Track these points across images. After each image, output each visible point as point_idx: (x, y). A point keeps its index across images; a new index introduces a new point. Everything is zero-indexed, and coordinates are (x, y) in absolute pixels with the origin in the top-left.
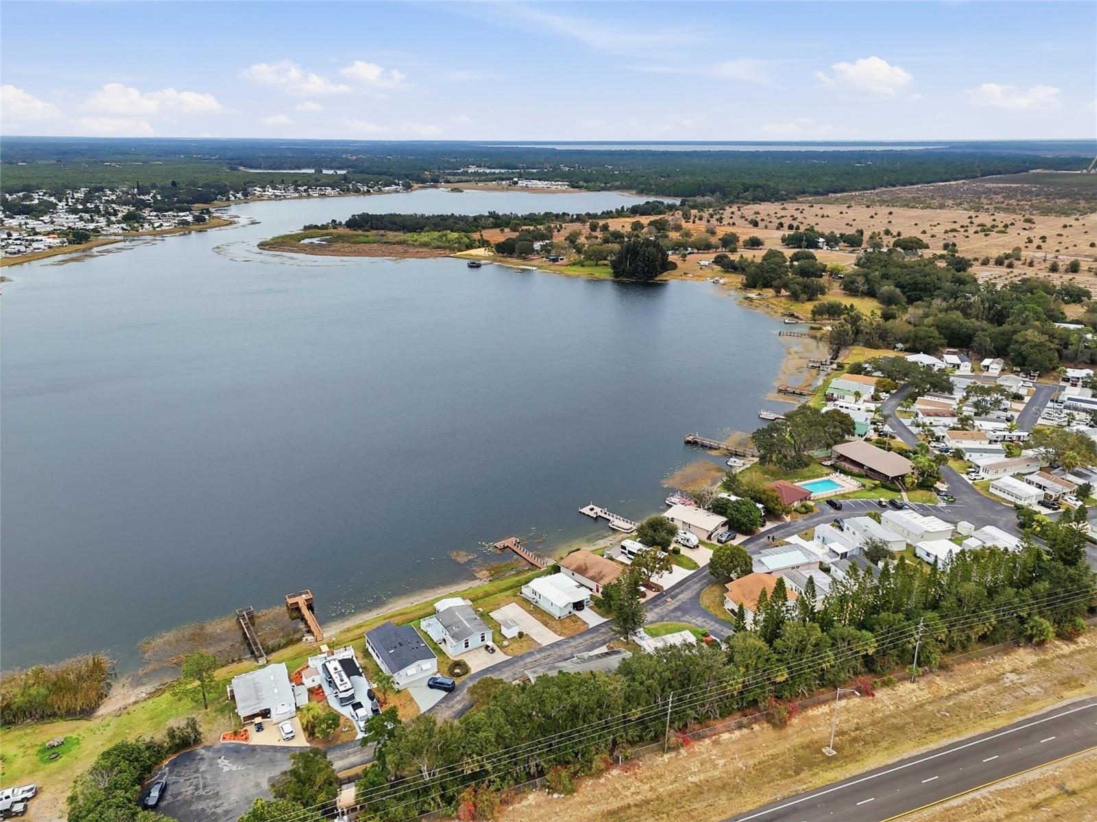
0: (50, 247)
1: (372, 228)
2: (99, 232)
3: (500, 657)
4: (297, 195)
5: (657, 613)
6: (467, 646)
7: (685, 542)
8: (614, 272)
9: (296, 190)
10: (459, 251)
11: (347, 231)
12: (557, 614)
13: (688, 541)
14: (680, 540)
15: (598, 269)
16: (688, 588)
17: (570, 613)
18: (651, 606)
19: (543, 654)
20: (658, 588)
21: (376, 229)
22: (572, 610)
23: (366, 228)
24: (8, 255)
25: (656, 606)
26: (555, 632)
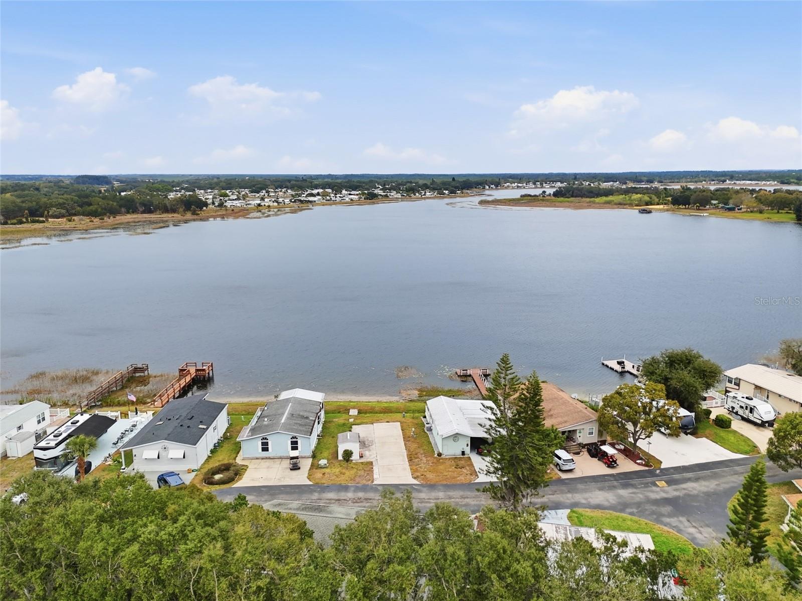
0: (352, 200)
1: (572, 196)
2: (388, 196)
3: (301, 478)
4: (534, 186)
5: (620, 497)
6: (265, 448)
7: (747, 414)
8: (797, 216)
9: (534, 184)
10: (638, 206)
11: (553, 198)
12: (440, 446)
13: (751, 411)
14: (737, 408)
15: (778, 215)
16: (715, 476)
17: (463, 453)
18: (615, 483)
19: (360, 494)
20: (649, 461)
21: (576, 197)
22: (468, 450)
23: (567, 195)
24: (324, 201)
25: (625, 486)
26: (413, 471)
